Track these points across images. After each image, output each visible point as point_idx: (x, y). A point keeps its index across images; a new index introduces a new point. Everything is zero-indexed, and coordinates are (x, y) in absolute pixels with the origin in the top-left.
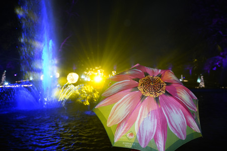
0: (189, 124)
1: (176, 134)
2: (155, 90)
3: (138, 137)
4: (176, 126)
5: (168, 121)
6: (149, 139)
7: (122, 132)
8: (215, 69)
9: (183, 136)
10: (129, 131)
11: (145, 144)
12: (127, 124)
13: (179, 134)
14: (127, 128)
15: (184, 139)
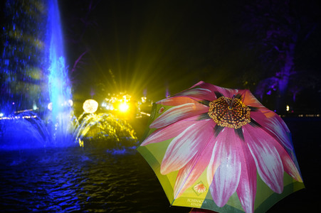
0: (287, 170)
1: (269, 185)
2: (235, 117)
3: (212, 190)
4: (269, 172)
5: (257, 165)
6: (228, 194)
7: (187, 182)
8: (269, 93)
9: (279, 187)
10: (197, 182)
11: (223, 201)
12: (194, 170)
13: (273, 185)
14: (194, 176)
15: (280, 192)
